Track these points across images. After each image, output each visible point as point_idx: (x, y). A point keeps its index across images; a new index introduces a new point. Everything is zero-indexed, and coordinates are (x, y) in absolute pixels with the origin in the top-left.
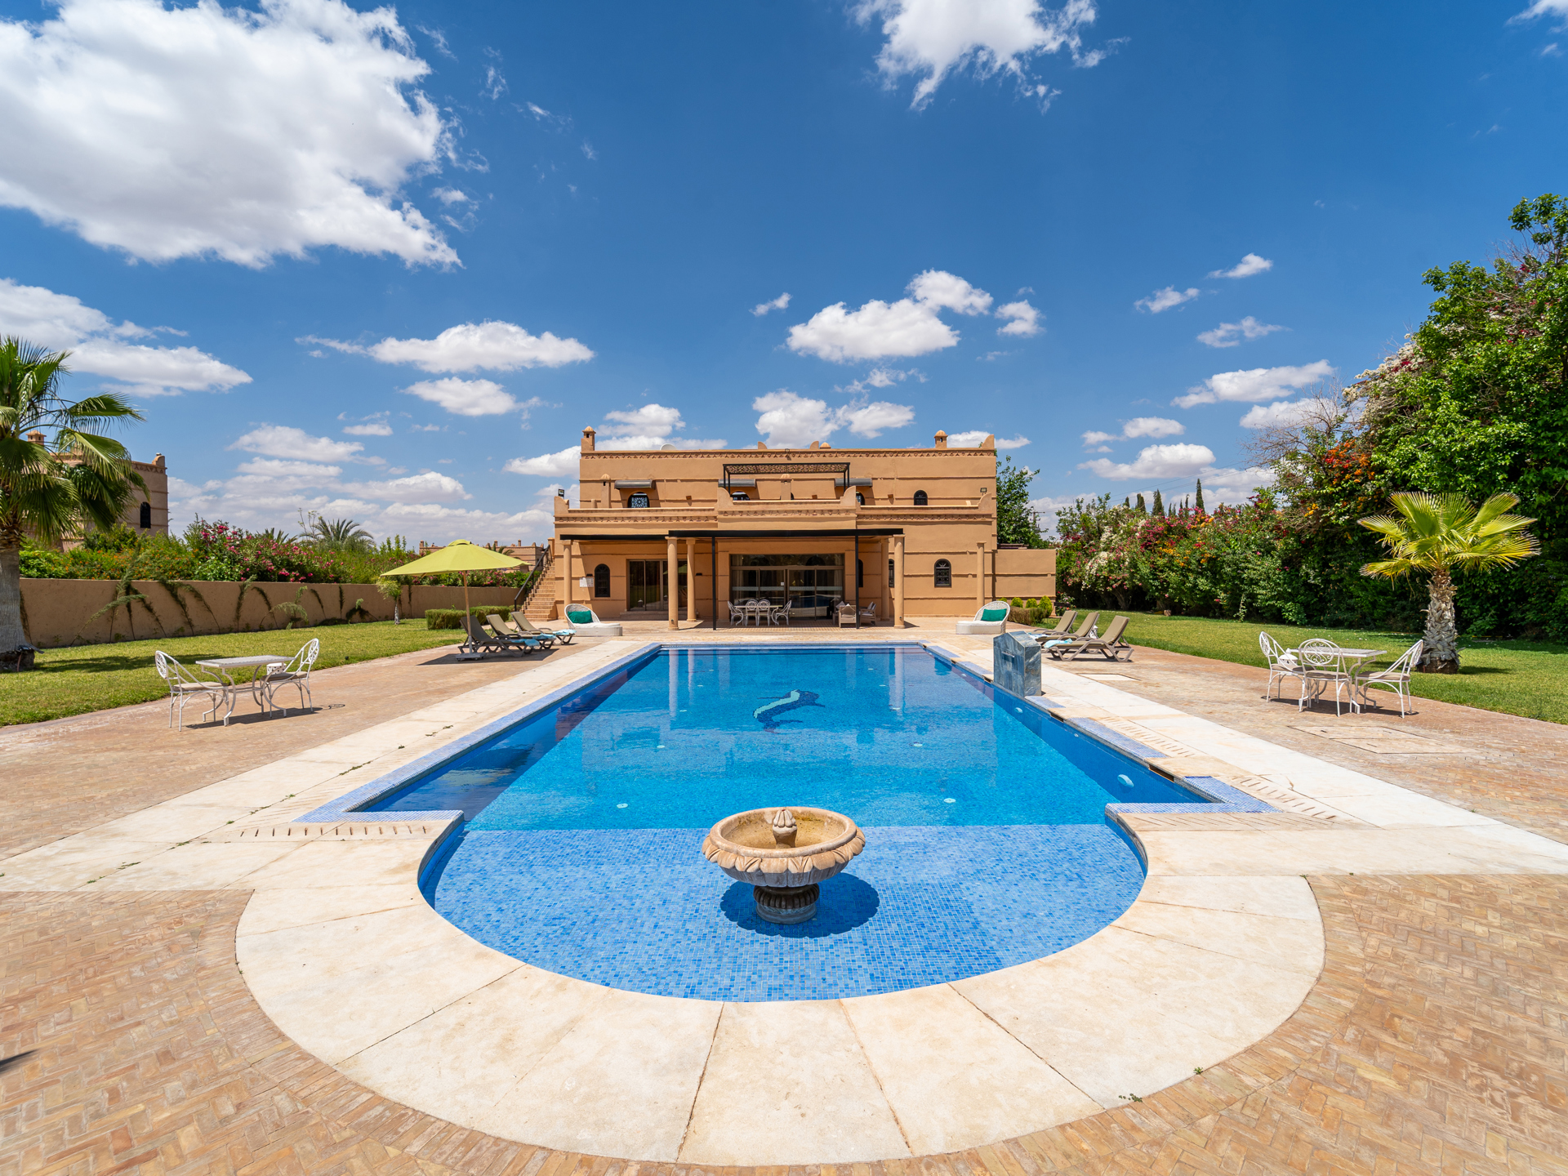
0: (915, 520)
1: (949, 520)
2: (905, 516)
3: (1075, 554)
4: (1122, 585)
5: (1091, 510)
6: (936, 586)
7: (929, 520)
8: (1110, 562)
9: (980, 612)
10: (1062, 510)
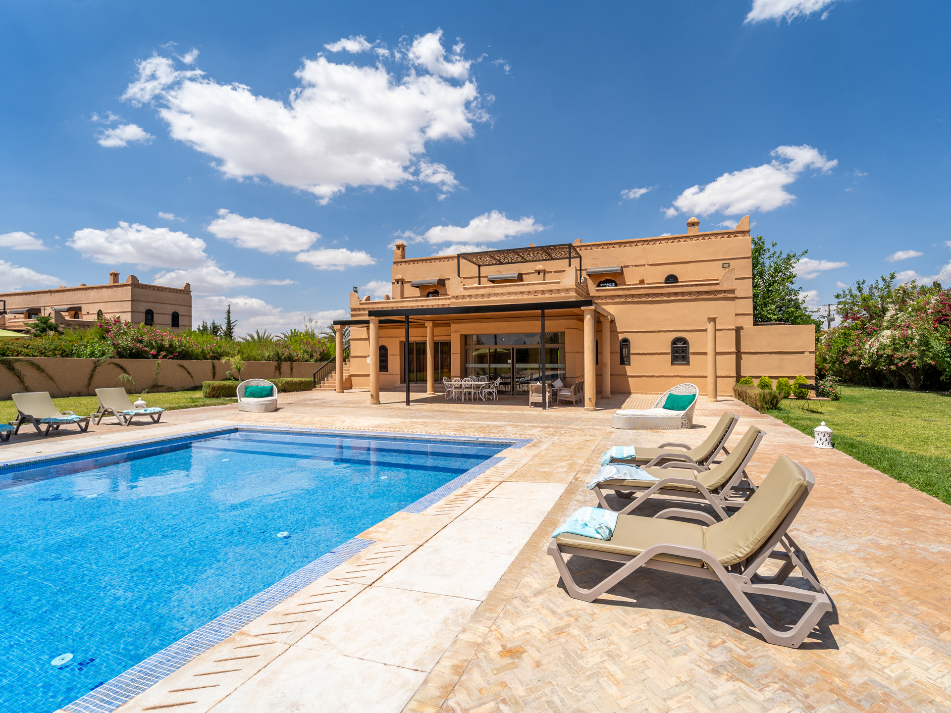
0: (650, 299)
1: (687, 297)
2: (640, 295)
3: (853, 333)
4: (909, 364)
5: (875, 291)
6: (672, 364)
7: (665, 298)
8: (894, 340)
9: (664, 398)
10: (842, 293)
